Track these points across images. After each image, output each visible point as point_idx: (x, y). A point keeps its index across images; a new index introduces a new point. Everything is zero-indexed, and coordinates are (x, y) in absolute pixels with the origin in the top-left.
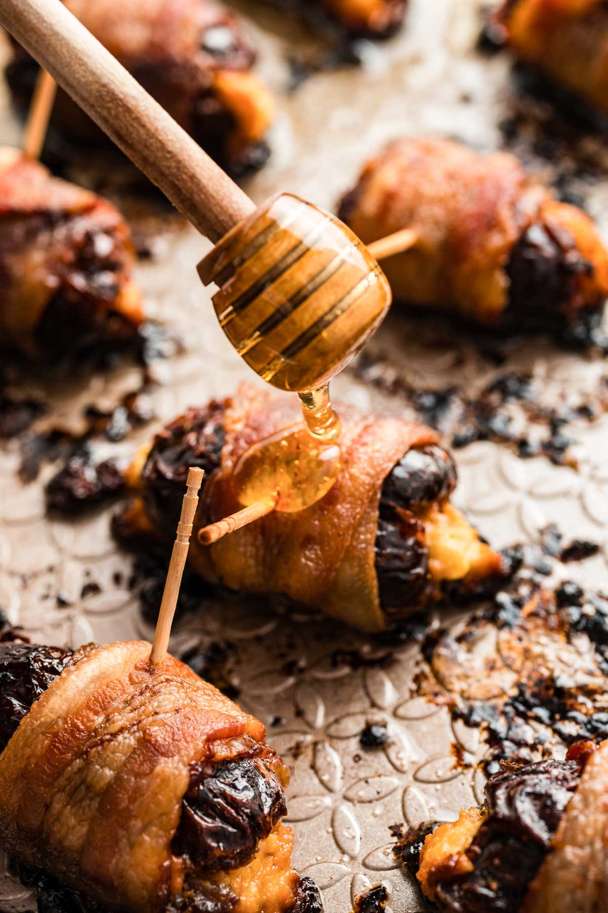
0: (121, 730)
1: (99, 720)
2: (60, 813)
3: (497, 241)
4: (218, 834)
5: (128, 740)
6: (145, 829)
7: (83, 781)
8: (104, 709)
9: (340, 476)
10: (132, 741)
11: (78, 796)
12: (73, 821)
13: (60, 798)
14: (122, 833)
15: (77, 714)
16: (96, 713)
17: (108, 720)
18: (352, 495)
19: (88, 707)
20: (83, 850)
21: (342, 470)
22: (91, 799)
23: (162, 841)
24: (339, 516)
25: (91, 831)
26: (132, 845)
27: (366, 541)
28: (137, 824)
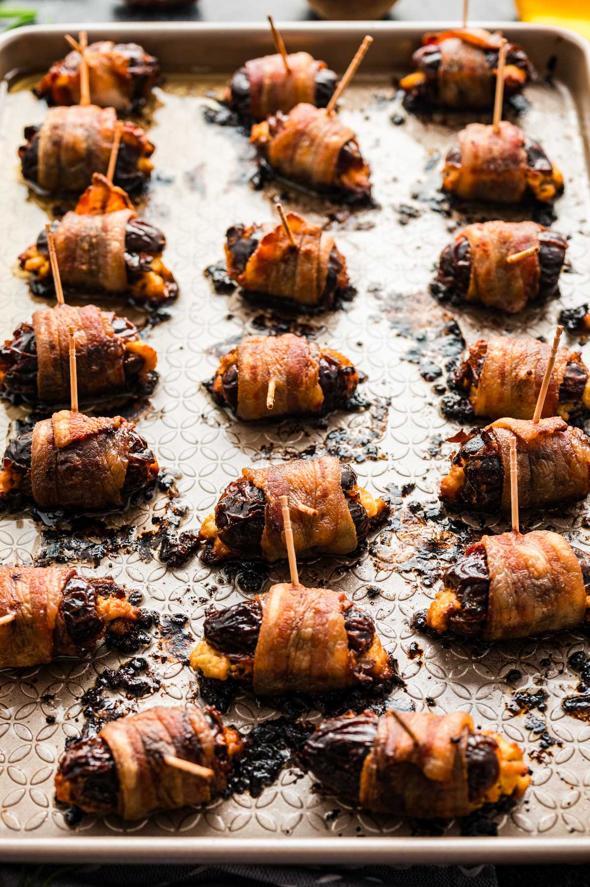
0: (304, 612)
1: (292, 613)
2: (295, 656)
3: (312, 371)
4: (361, 636)
5: (309, 615)
6: (335, 643)
7: (300, 639)
8: (292, 608)
9: (324, 484)
10: (311, 614)
11: (300, 646)
12: (302, 657)
13: (292, 649)
14: (327, 651)
15: (282, 614)
16: (290, 611)
17: (296, 612)
18: (333, 490)
19: (285, 610)
20: (310, 667)
21: (324, 481)
22: (307, 644)
23: (345, 645)
24: (332, 500)
25: (312, 657)
26: (332, 654)
27: (345, 507)
28: (331, 644)
